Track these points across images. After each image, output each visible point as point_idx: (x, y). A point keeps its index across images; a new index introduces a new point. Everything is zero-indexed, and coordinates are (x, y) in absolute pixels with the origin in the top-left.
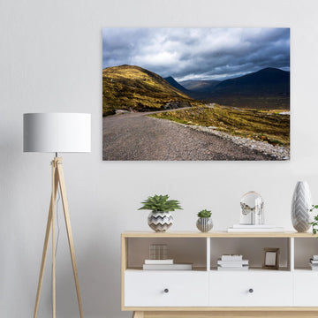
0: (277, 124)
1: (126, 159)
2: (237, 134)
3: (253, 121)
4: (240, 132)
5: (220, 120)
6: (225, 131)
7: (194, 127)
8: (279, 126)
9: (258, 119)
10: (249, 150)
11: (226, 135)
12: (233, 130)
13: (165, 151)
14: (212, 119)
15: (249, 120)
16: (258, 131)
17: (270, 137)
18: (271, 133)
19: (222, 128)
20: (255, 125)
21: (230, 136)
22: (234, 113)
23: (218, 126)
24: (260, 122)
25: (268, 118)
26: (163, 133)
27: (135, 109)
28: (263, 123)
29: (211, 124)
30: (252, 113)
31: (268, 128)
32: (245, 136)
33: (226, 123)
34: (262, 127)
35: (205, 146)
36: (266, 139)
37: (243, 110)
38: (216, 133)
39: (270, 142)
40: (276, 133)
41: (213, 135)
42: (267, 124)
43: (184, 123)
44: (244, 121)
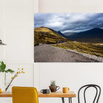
0: (99, 49)
1: (43, 62)
2: (84, 53)
3: (90, 48)
4: (85, 52)
5: (78, 47)
6: (80, 51)
7: (68, 50)
8: (100, 50)
9: (92, 47)
10: (89, 58)
11: (80, 53)
12: (83, 51)
13: (57, 59)
14: (75, 47)
15: (89, 47)
16: (92, 51)
17: (96, 54)
18: (97, 52)
19: (79, 50)
20: (91, 49)
21: (82, 53)
22: (83, 45)
23: (77, 49)
24: (93, 48)
25: (96, 47)
26: (56, 52)
27: (46, 43)
28: (94, 48)
29: (74, 49)
30: (90, 45)
31: (96, 50)
32: (87, 53)
33: (80, 48)
34: (93, 50)
35: (72, 57)
36: (95, 55)
37: (86, 44)
38: (77, 52)
39: (96, 55)
40: (99, 52)
41: (75, 53)
42: (95, 49)
43: (65, 48)
44: (87, 48)
